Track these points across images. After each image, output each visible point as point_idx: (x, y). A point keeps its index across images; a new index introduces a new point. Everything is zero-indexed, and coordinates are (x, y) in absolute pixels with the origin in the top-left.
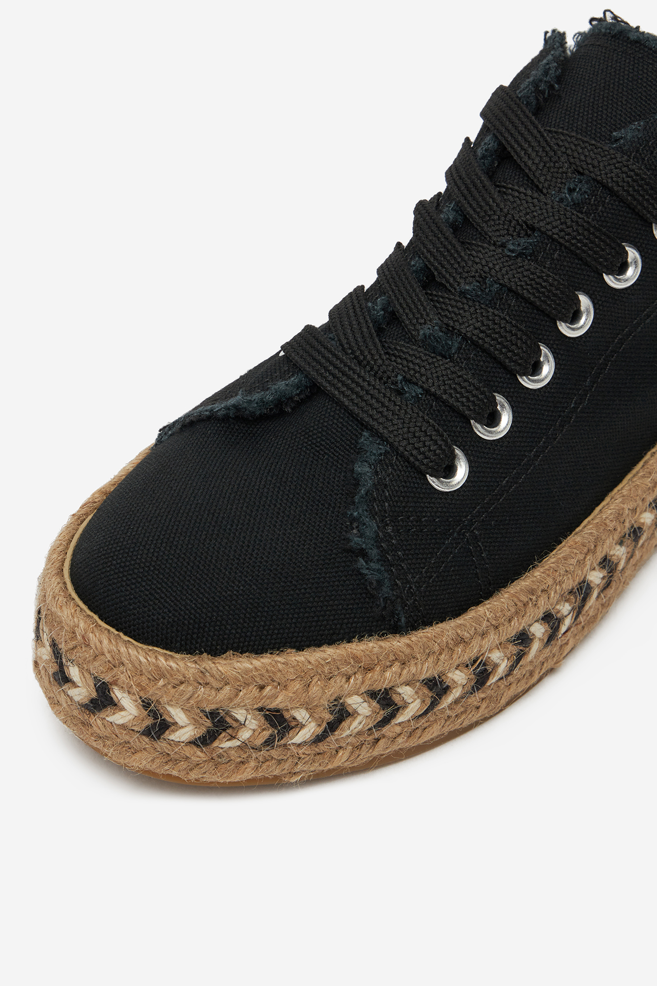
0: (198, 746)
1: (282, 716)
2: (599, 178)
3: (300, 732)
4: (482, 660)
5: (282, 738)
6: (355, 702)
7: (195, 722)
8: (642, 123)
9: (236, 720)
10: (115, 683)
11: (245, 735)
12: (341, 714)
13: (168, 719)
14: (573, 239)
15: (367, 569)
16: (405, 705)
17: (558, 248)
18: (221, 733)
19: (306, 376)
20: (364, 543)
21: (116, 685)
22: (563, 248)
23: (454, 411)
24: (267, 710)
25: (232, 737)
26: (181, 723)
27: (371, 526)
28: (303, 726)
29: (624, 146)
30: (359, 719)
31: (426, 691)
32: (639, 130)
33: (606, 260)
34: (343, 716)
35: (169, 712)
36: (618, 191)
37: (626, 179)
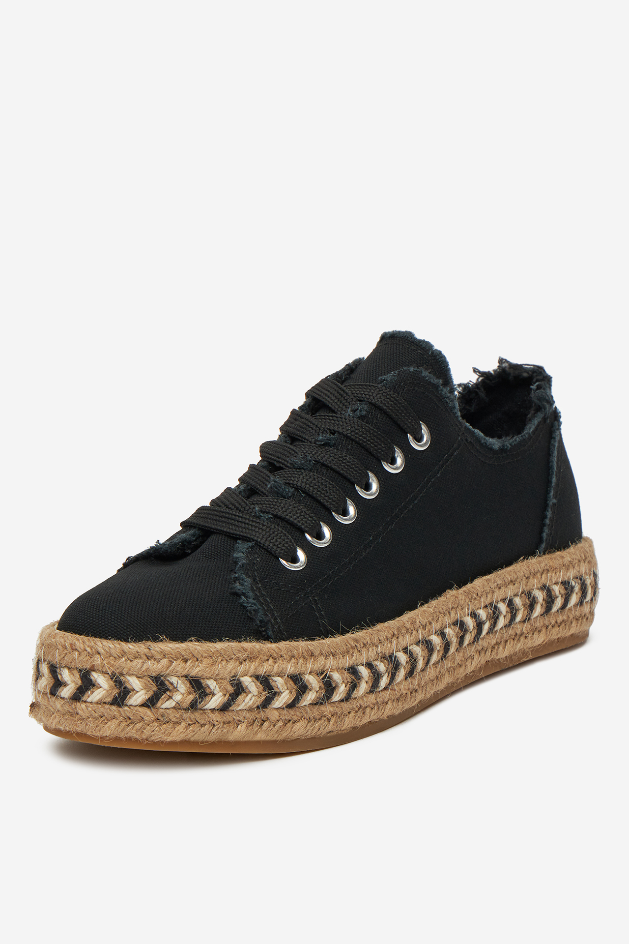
0: (148, 707)
1: (200, 684)
2: (373, 402)
3: (212, 699)
4: (326, 674)
5: (202, 701)
6: (247, 681)
7: (146, 687)
8: (397, 372)
9: (172, 684)
10: (93, 669)
11: (178, 697)
12: (239, 690)
13: (129, 686)
14: (360, 436)
15: (247, 603)
16: (280, 693)
17: (350, 442)
18: (163, 694)
19: (199, 529)
20: (244, 589)
21: (94, 671)
22: (354, 443)
23: (293, 526)
24: (190, 677)
25: (170, 697)
26: (137, 689)
27: (248, 581)
28: (214, 695)
29: (387, 384)
30: (250, 696)
31: (291, 683)
32: (395, 376)
33: (383, 451)
34: (239, 691)
35: (129, 681)
36: (386, 409)
37: (390, 402)
